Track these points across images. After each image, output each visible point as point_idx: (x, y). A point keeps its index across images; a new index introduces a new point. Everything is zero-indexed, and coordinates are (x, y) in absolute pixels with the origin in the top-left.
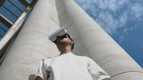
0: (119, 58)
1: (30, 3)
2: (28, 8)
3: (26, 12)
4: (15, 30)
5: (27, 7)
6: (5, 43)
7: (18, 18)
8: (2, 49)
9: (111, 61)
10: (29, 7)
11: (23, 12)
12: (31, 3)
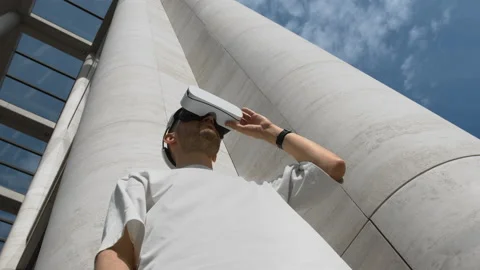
0: (404, 130)
1: (91, 44)
2: (89, 62)
3: (86, 77)
4: (65, 141)
5: (84, 61)
6: (46, 192)
7: (65, 102)
8: (40, 211)
9: (377, 147)
10: (89, 56)
11: (75, 80)
12: (94, 43)
